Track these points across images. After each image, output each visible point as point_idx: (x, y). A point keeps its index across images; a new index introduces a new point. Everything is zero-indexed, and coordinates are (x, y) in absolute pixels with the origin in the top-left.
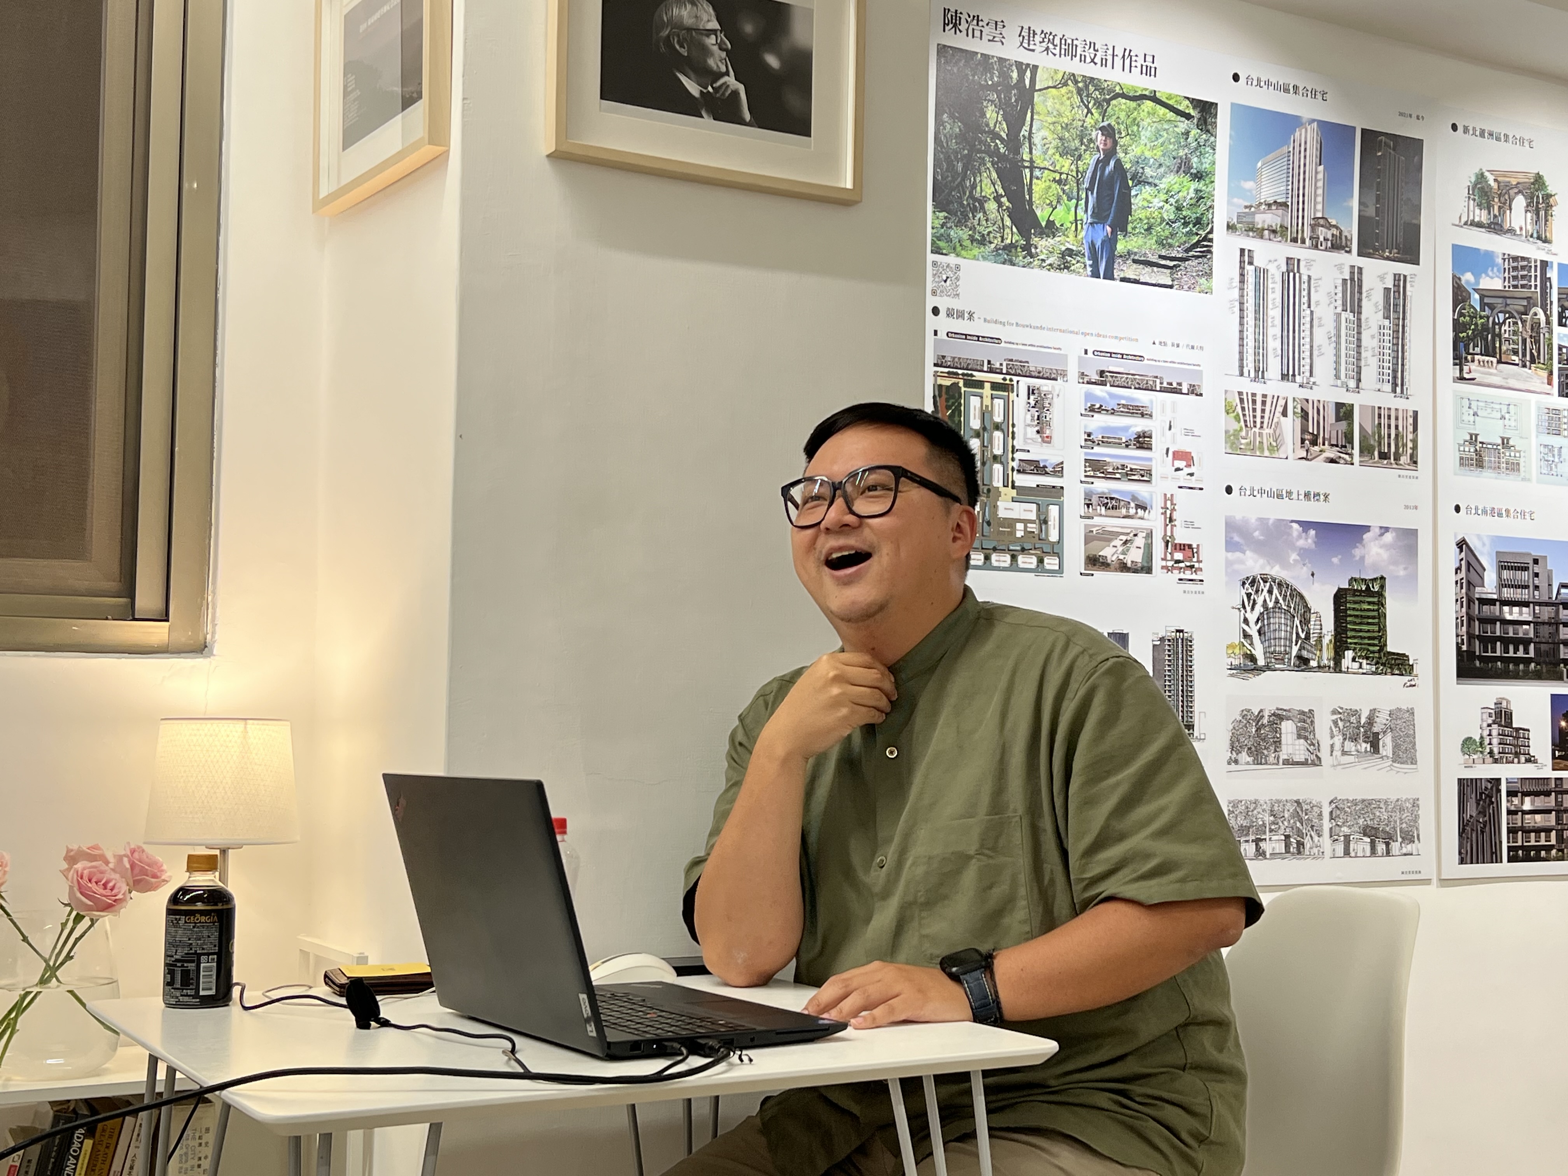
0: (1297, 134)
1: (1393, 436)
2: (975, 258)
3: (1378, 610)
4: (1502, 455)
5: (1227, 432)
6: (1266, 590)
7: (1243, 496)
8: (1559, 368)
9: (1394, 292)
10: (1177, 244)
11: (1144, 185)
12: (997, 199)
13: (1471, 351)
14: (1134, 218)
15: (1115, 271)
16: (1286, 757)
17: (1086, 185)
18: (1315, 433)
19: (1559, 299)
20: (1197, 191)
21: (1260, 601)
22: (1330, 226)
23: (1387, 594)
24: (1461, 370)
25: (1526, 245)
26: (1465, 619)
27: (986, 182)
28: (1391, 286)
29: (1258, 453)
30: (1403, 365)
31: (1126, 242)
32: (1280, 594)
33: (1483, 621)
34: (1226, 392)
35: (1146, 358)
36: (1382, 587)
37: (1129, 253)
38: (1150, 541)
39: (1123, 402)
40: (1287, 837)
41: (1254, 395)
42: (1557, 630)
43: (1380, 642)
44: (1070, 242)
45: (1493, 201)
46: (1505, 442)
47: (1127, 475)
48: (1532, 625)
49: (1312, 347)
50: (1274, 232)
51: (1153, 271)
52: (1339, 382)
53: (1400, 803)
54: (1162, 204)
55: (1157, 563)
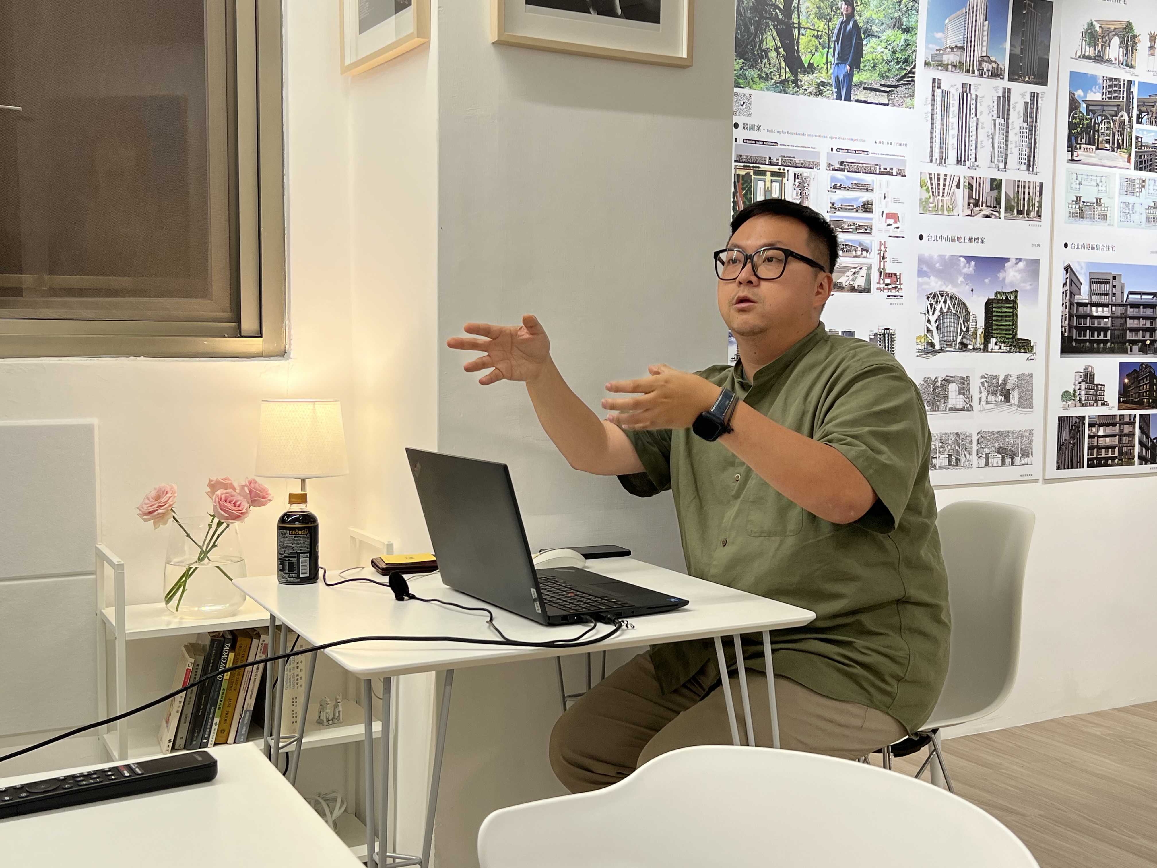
1: (1026, 199)
2: (762, 89)
3: (1012, 312)
4: (1096, 210)
5: (920, 200)
6: (942, 301)
7: (930, 241)
8: (1136, 151)
9: (1031, 104)
10: (892, 76)
11: (872, 38)
12: (777, 49)
13: (1079, 142)
14: (864, 59)
15: (852, 95)
16: (951, 406)
17: (834, 38)
18: (977, 198)
19: (1138, 106)
20: (906, 40)
21: (938, 308)
22: (991, 62)
23: (1019, 301)
24: (1072, 155)
25: (1118, 70)
26: (1067, 316)
27: (770, 38)
28: (1029, 101)
29: (940, 213)
30: (1034, 152)
31: (859, 76)
32: (951, 304)
33: (1079, 317)
34: (921, 173)
35: (870, 152)
36: (1016, 297)
37: (861, 83)
38: (870, 272)
39: (855, 182)
40: (950, 456)
41: (938, 174)
42: (1126, 322)
43: (1013, 332)
44: (823, 77)
45: (1098, 41)
46: (1098, 201)
47: (857, 229)
48: (1110, 319)
49: (976, 142)
50: (955, 66)
51: (876, 95)
52: (993, 165)
53: (1021, 432)
54: (883, 49)
55: (874, 286)
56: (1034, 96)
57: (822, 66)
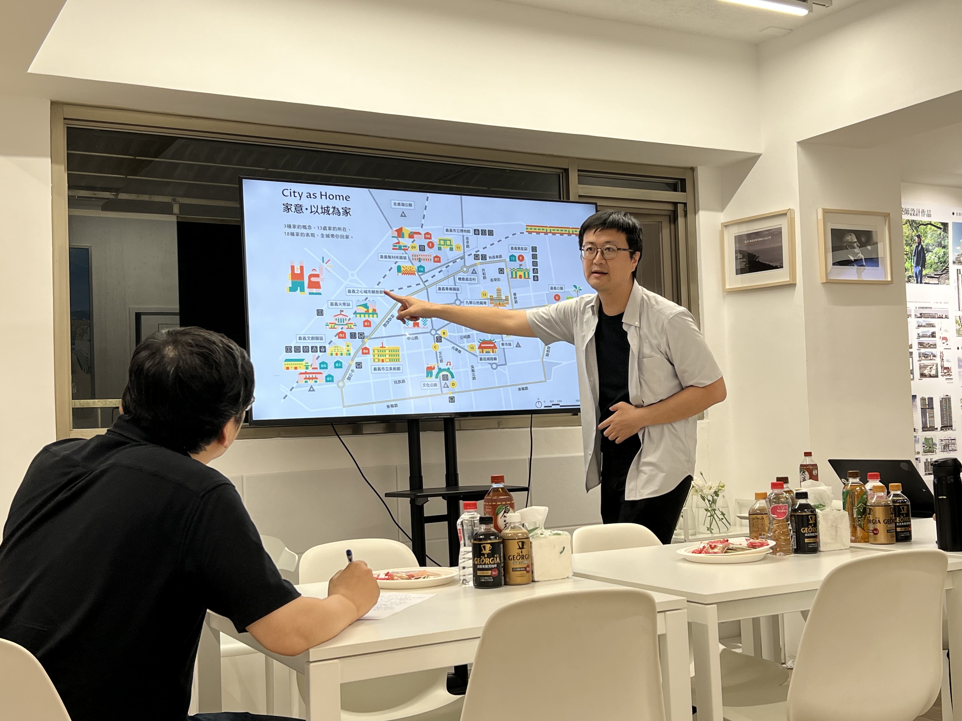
5: (956, 329)
10: (939, 270)
14: (927, 263)
15: (923, 281)
17: (914, 254)
20: (944, 252)
34: (956, 317)
35: (933, 308)
37: (926, 274)
38: (937, 367)
39: (927, 323)
47: (930, 346)
51: (933, 280)
54: (934, 258)
55: (940, 374)
57: (909, 268)
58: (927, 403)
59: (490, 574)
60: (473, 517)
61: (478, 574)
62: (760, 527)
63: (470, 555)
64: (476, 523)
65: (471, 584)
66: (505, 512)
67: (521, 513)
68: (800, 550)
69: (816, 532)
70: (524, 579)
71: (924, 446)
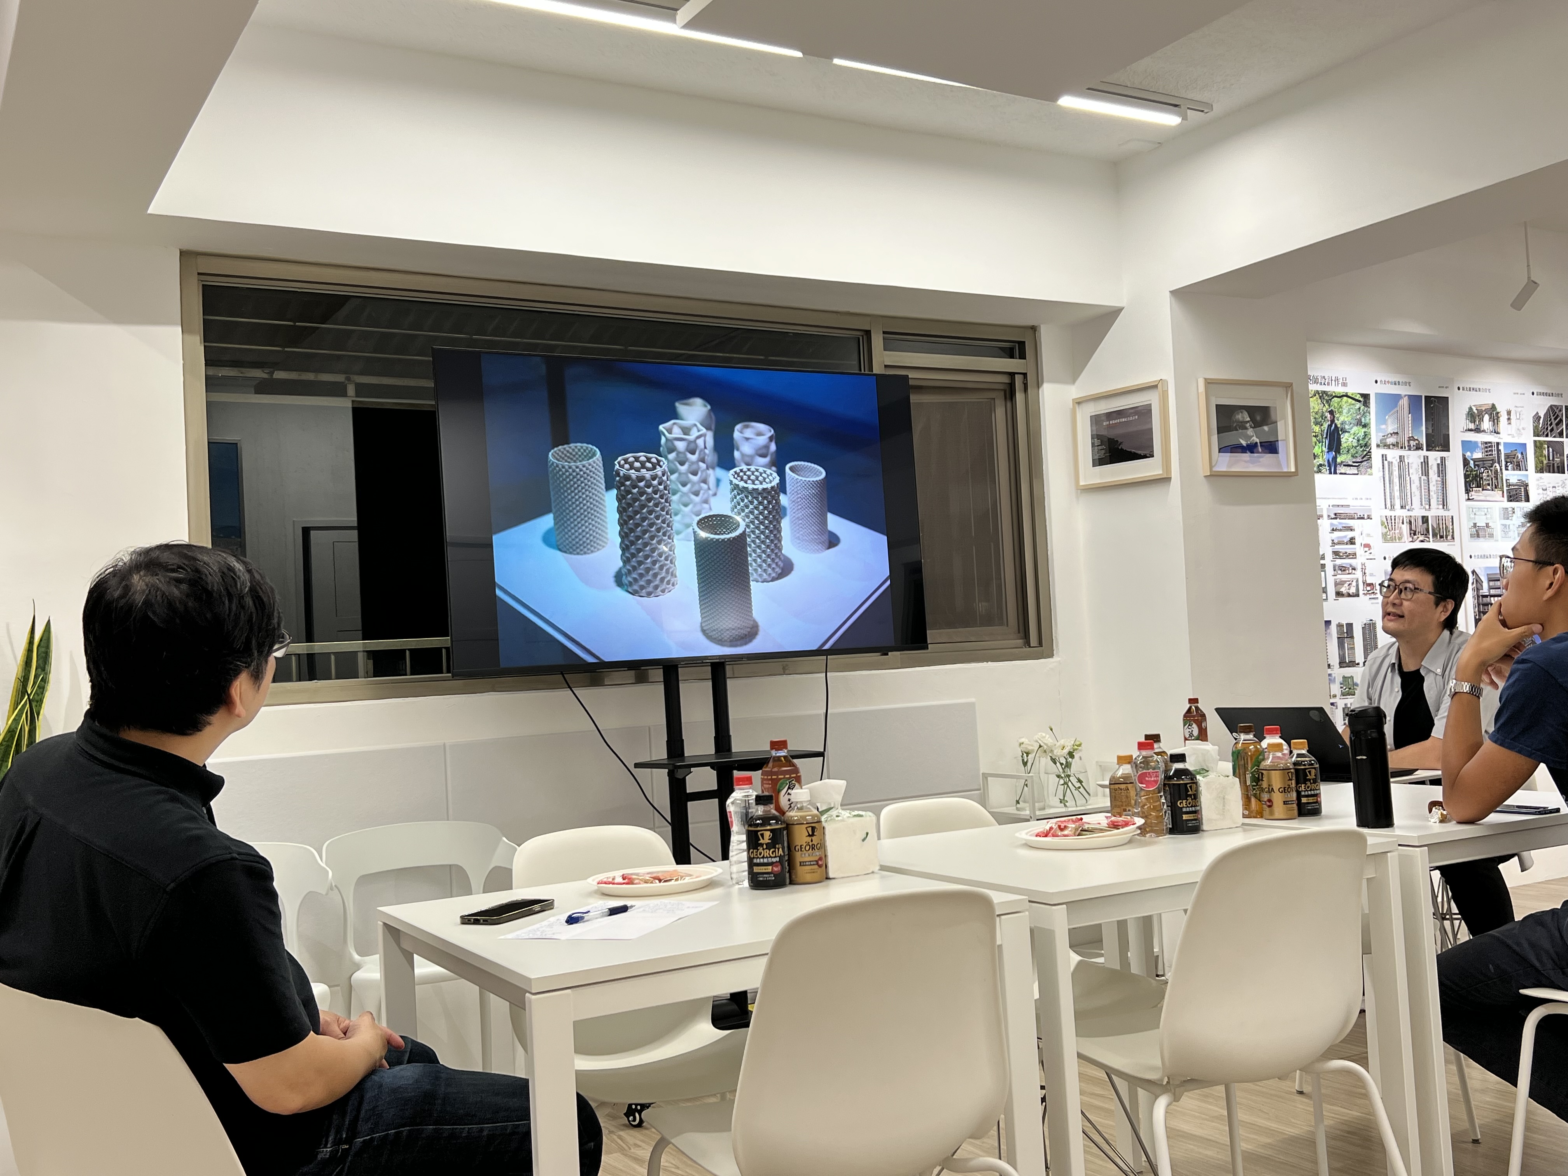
0: (1400, 402)
1: (1445, 528)
4: (1487, 532)
5: (1382, 533)
8: (1508, 490)
9: (1441, 465)
10: (1359, 456)
13: (1472, 487)
14: (1343, 447)
15: (1338, 470)
17: (1325, 436)
18: (1415, 530)
19: (1505, 459)
20: (1365, 432)
22: (1415, 440)
24: (1468, 495)
25: (1490, 436)
26: (1478, 606)
28: (1439, 462)
29: (1394, 542)
30: (1446, 496)
34: (1381, 516)
35: (1351, 506)
37: (1342, 462)
38: (1358, 583)
39: (1344, 525)
41: (1391, 516)
44: (1320, 461)
45: (1476, 419)
46: (1487, 525)
47: (1348, 556)
49: (1411, 493)
50: (1394, 445)
51: (1351, 469)
52: (1422, 507)
54: (1352, 440)
55: (1361, 592)
56: (1443, 459)
57: (1319, 454)
58: (1345, 631)
59: (770, 871)
60: (748, 796)
61: (755, 871)
62: (1124, 800)
63: (744, 846)
64: (752, 803)
65: (746, 884)
66: (789, 788)
67: (810, 790)
68: (1177, 830)
69: (1197, 806)
70: (816, 877)
71: (1341, 688)
